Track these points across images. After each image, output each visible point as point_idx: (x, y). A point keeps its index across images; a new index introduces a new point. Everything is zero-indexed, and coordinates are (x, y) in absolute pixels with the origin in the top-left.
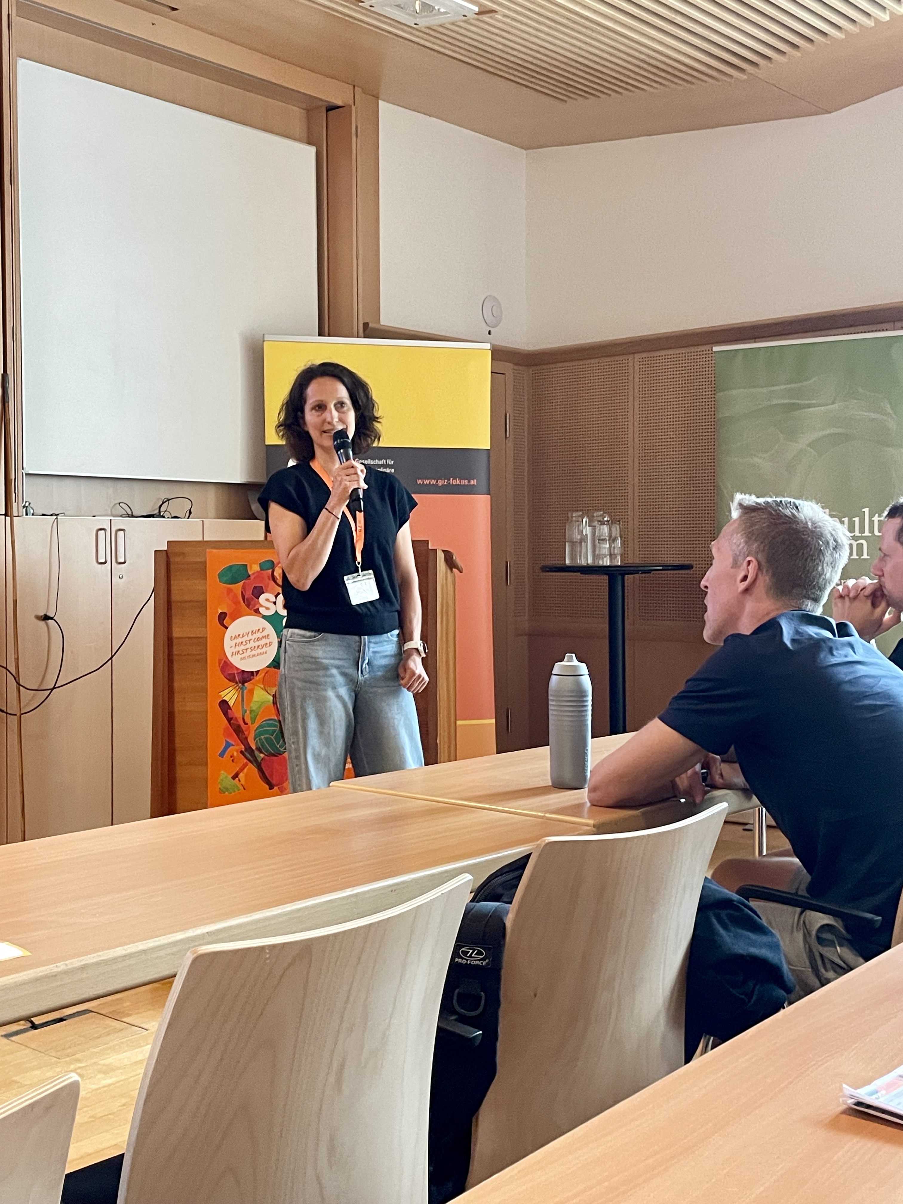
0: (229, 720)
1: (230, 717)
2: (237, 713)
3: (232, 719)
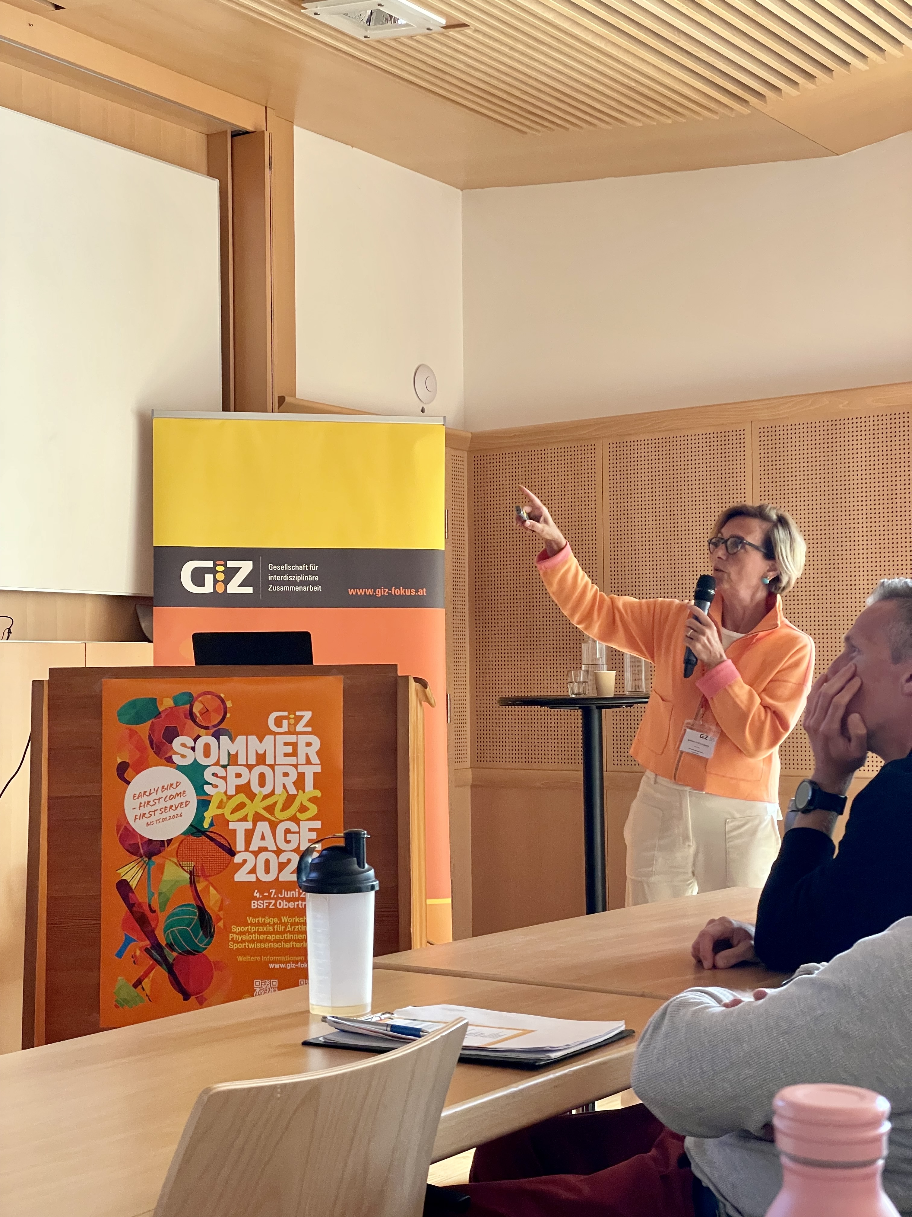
0: (130, 906)
1: (131, 902)
2: (141, 897)
3: (133, 905)
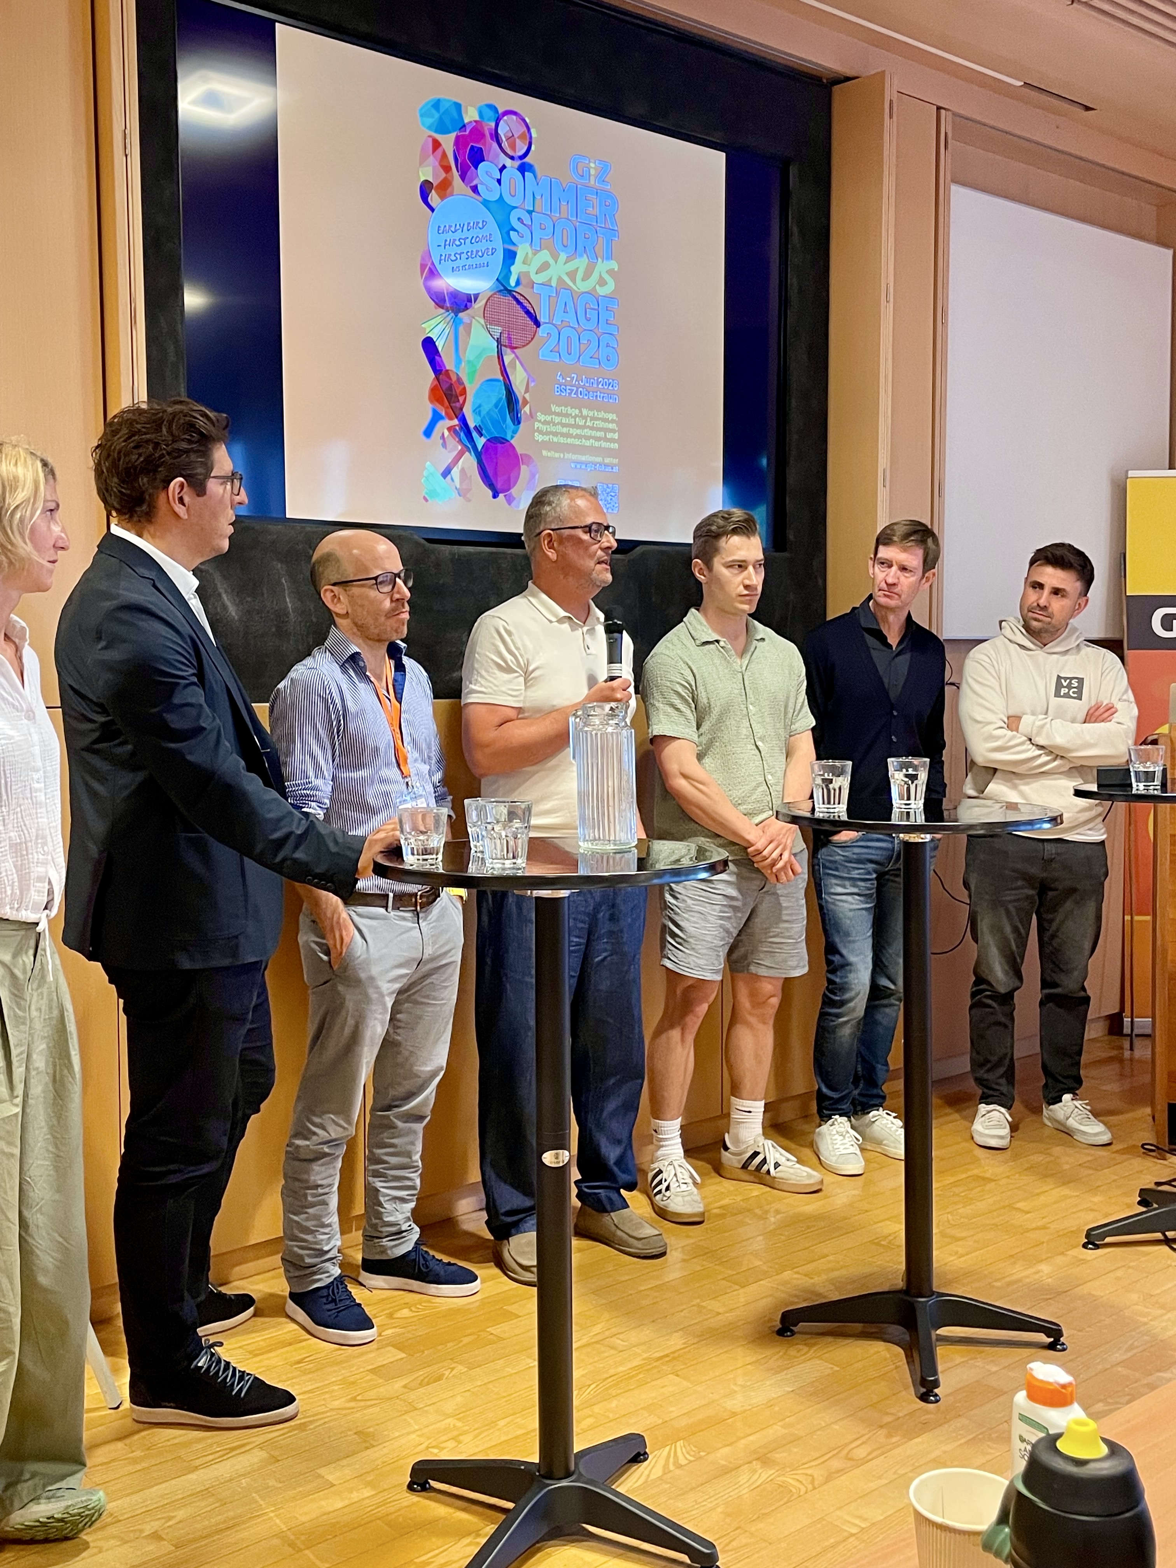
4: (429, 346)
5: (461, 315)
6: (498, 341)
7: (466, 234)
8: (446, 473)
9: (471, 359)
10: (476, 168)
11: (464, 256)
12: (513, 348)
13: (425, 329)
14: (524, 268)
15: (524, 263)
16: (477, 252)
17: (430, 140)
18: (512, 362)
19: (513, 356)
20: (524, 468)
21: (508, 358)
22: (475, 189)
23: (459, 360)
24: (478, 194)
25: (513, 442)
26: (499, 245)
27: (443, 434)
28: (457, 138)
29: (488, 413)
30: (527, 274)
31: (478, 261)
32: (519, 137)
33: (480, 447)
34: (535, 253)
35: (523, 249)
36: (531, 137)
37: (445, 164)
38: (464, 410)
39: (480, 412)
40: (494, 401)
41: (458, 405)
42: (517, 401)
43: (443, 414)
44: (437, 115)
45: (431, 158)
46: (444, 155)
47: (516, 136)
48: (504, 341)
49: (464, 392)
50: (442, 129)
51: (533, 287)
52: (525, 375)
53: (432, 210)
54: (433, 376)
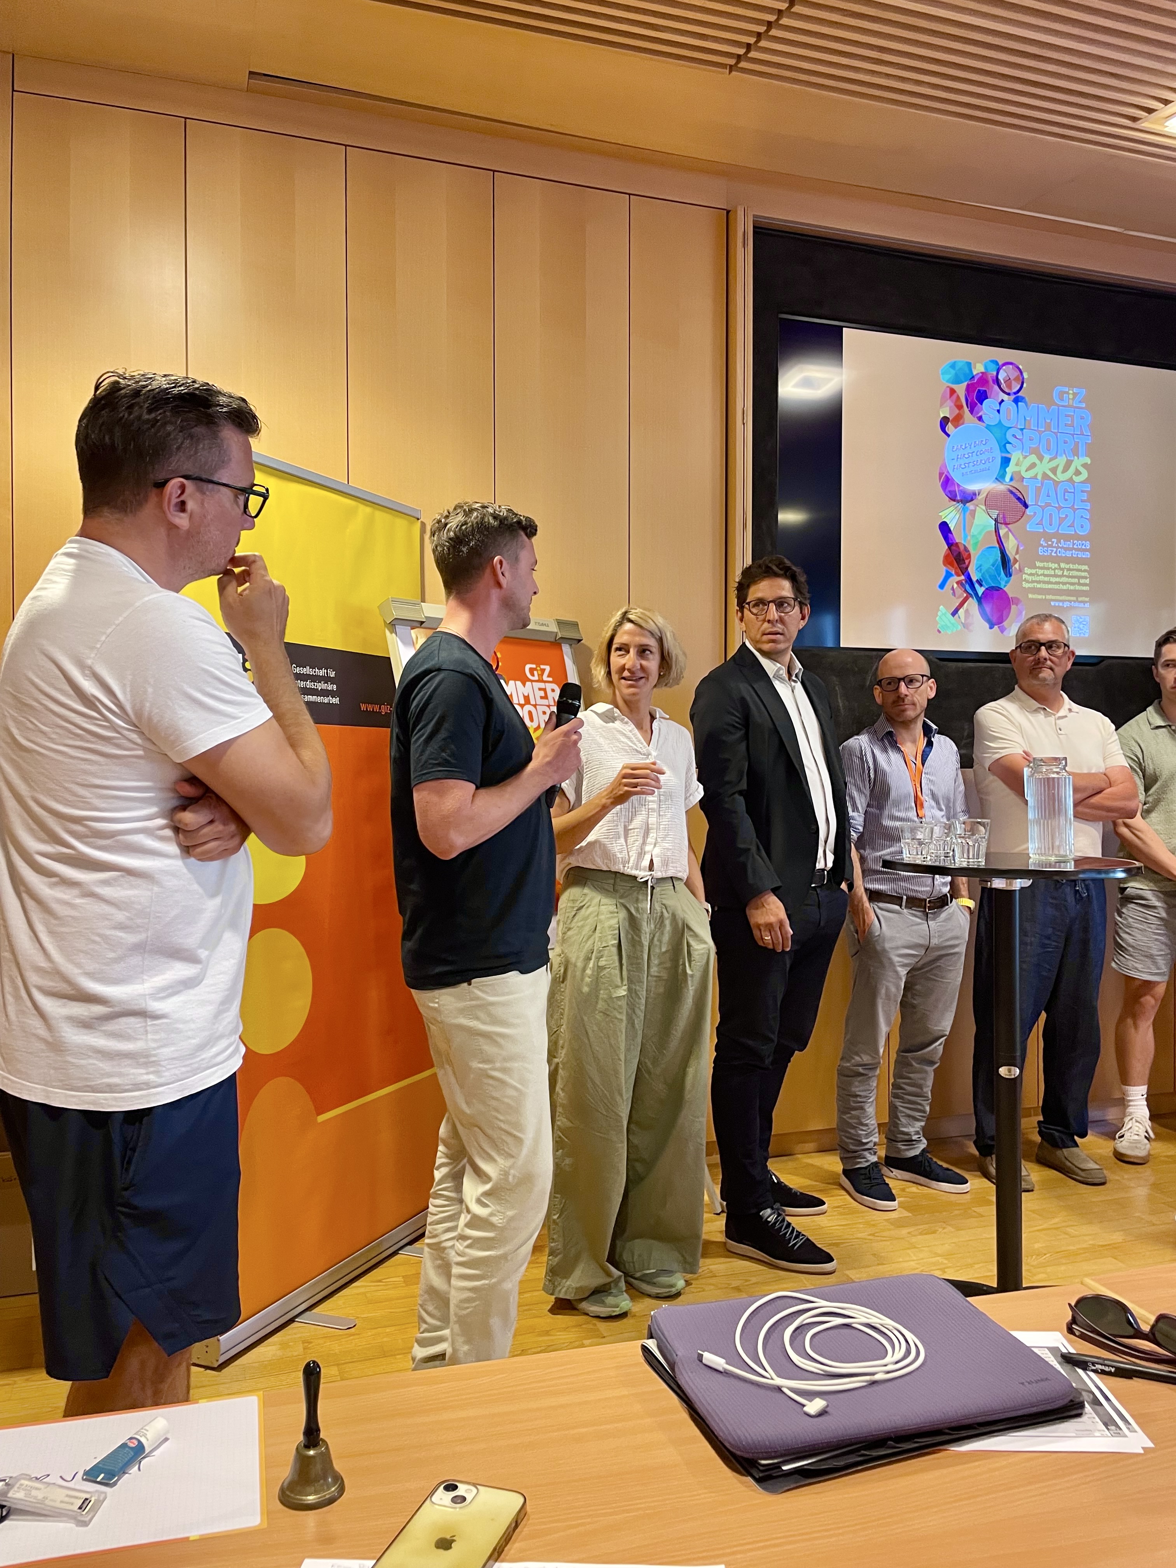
4: (944, 528)
5: (968, 504)
6: (996, 520)
7: (973, 449)
8: (954, 613)
9: (975, 533)
10: (982, 404)
11: (971, 464)
12: (1006, 524)
13: (941, 516)
14: (1017, 469)
15: (1017, 465)
16: (981, 461)
17: (948, 389)
18: (1006, 535)
19: (1007, 529)
20: (1013, 607)
21: (1003, 531)
22: (980, 419)
23: (966, 536)
24: (983, 422)
25: (1005, 589)
26: (998, 455)
27: (953, 587)
28: (968, 386)
29: (986, 571)
30: (1019, 472)
31: (982, 467)
32: (1015, 379)
33: (980, 594)
34: (1025, 457)
35: (1015, 456)
36: (1023, 378)
37: (958, 403)
38: (969, 569)
39: (981, 570)
40: (991, 561)
41: (964, 566)
42: (1009, 560)
43: (953, 573)
44: (953, 372)
45: (949, 401)
46: (958, 397)
47: (1012, 378)
48: (1000, 520)
49: (969, 556)
50: (958, 381)
51: (1023, 481)
52: (1015, 542)
53: (948, 435)
54: (947, 547)
